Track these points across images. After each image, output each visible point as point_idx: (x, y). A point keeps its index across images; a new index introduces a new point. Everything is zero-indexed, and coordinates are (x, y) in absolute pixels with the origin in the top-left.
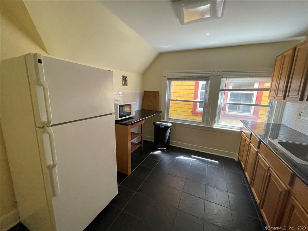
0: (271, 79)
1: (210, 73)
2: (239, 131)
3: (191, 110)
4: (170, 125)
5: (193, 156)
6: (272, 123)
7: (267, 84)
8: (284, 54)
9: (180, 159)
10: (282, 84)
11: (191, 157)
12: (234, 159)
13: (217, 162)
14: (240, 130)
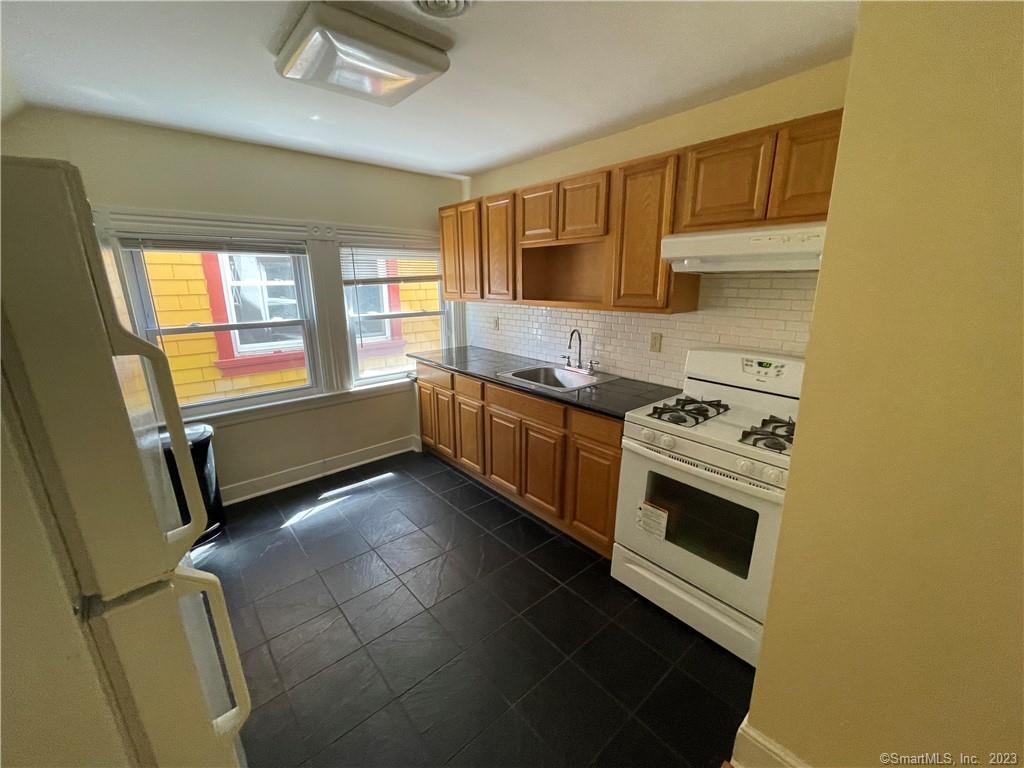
0: (440, 255)
1: (305, 231)
2: (408, 380)
3: (215, 358)
4: (209, 429)
5: (326, 495)
6: (454, 346)
7: (430, 264)
8: (461, 209)
9: (300, 522)
10: (471, 267)
11: (326, 500)
12: (412, 452)
13: (390, 475)
14: (408, 377)
